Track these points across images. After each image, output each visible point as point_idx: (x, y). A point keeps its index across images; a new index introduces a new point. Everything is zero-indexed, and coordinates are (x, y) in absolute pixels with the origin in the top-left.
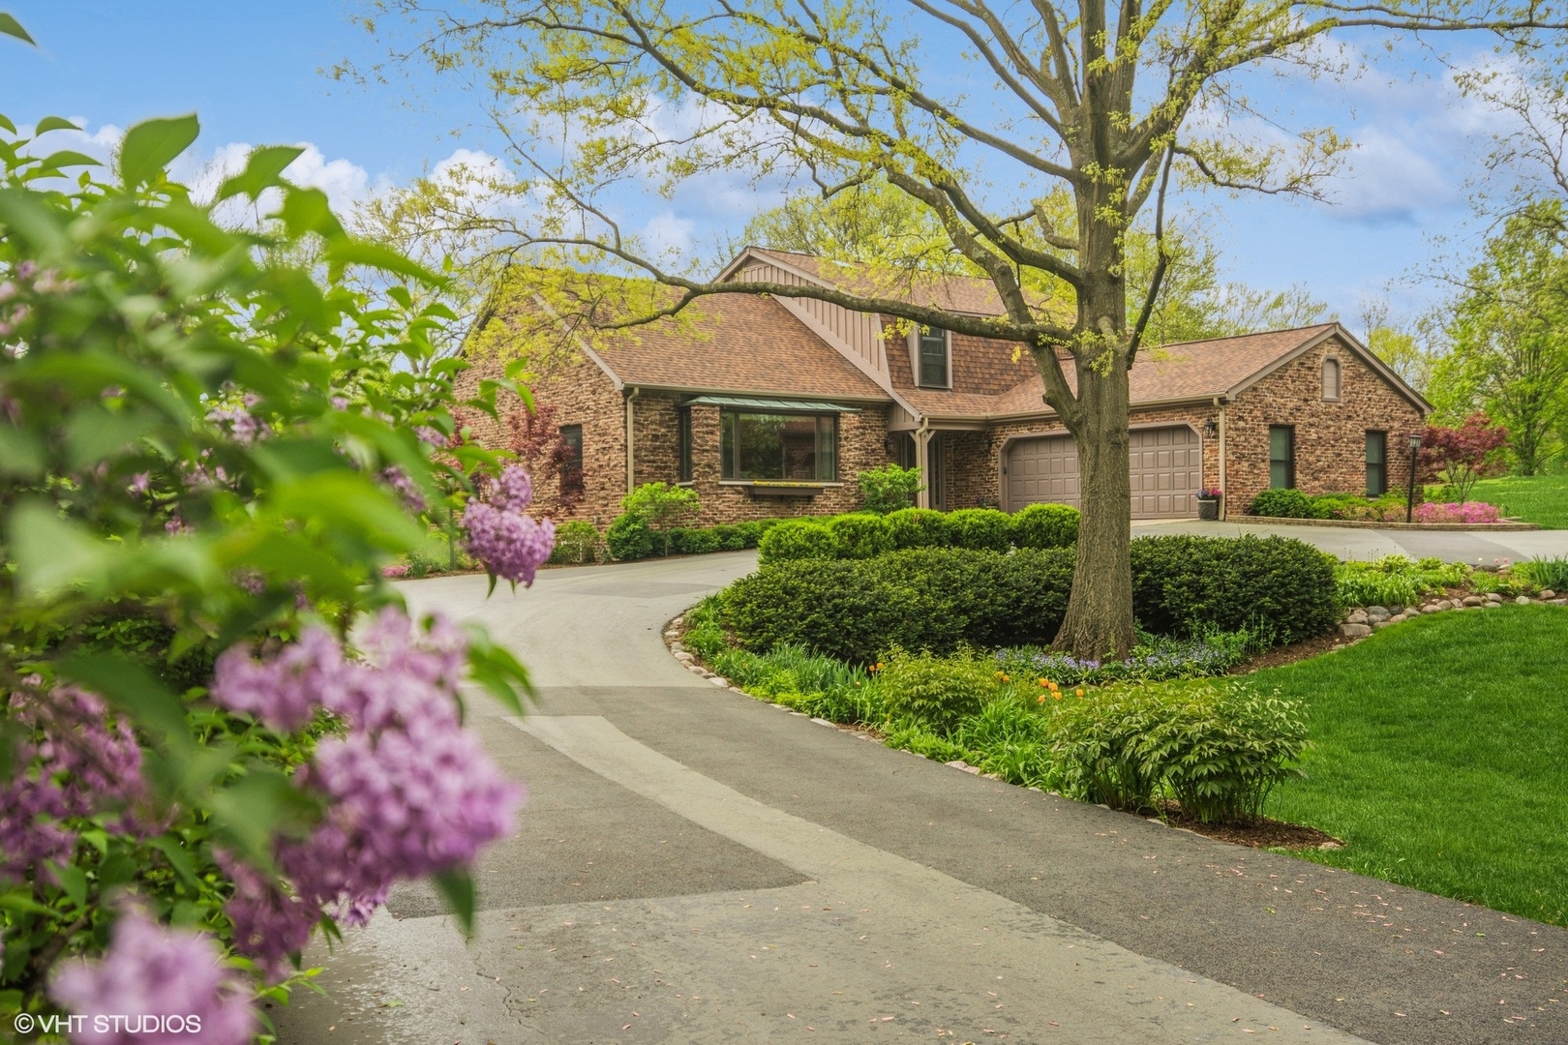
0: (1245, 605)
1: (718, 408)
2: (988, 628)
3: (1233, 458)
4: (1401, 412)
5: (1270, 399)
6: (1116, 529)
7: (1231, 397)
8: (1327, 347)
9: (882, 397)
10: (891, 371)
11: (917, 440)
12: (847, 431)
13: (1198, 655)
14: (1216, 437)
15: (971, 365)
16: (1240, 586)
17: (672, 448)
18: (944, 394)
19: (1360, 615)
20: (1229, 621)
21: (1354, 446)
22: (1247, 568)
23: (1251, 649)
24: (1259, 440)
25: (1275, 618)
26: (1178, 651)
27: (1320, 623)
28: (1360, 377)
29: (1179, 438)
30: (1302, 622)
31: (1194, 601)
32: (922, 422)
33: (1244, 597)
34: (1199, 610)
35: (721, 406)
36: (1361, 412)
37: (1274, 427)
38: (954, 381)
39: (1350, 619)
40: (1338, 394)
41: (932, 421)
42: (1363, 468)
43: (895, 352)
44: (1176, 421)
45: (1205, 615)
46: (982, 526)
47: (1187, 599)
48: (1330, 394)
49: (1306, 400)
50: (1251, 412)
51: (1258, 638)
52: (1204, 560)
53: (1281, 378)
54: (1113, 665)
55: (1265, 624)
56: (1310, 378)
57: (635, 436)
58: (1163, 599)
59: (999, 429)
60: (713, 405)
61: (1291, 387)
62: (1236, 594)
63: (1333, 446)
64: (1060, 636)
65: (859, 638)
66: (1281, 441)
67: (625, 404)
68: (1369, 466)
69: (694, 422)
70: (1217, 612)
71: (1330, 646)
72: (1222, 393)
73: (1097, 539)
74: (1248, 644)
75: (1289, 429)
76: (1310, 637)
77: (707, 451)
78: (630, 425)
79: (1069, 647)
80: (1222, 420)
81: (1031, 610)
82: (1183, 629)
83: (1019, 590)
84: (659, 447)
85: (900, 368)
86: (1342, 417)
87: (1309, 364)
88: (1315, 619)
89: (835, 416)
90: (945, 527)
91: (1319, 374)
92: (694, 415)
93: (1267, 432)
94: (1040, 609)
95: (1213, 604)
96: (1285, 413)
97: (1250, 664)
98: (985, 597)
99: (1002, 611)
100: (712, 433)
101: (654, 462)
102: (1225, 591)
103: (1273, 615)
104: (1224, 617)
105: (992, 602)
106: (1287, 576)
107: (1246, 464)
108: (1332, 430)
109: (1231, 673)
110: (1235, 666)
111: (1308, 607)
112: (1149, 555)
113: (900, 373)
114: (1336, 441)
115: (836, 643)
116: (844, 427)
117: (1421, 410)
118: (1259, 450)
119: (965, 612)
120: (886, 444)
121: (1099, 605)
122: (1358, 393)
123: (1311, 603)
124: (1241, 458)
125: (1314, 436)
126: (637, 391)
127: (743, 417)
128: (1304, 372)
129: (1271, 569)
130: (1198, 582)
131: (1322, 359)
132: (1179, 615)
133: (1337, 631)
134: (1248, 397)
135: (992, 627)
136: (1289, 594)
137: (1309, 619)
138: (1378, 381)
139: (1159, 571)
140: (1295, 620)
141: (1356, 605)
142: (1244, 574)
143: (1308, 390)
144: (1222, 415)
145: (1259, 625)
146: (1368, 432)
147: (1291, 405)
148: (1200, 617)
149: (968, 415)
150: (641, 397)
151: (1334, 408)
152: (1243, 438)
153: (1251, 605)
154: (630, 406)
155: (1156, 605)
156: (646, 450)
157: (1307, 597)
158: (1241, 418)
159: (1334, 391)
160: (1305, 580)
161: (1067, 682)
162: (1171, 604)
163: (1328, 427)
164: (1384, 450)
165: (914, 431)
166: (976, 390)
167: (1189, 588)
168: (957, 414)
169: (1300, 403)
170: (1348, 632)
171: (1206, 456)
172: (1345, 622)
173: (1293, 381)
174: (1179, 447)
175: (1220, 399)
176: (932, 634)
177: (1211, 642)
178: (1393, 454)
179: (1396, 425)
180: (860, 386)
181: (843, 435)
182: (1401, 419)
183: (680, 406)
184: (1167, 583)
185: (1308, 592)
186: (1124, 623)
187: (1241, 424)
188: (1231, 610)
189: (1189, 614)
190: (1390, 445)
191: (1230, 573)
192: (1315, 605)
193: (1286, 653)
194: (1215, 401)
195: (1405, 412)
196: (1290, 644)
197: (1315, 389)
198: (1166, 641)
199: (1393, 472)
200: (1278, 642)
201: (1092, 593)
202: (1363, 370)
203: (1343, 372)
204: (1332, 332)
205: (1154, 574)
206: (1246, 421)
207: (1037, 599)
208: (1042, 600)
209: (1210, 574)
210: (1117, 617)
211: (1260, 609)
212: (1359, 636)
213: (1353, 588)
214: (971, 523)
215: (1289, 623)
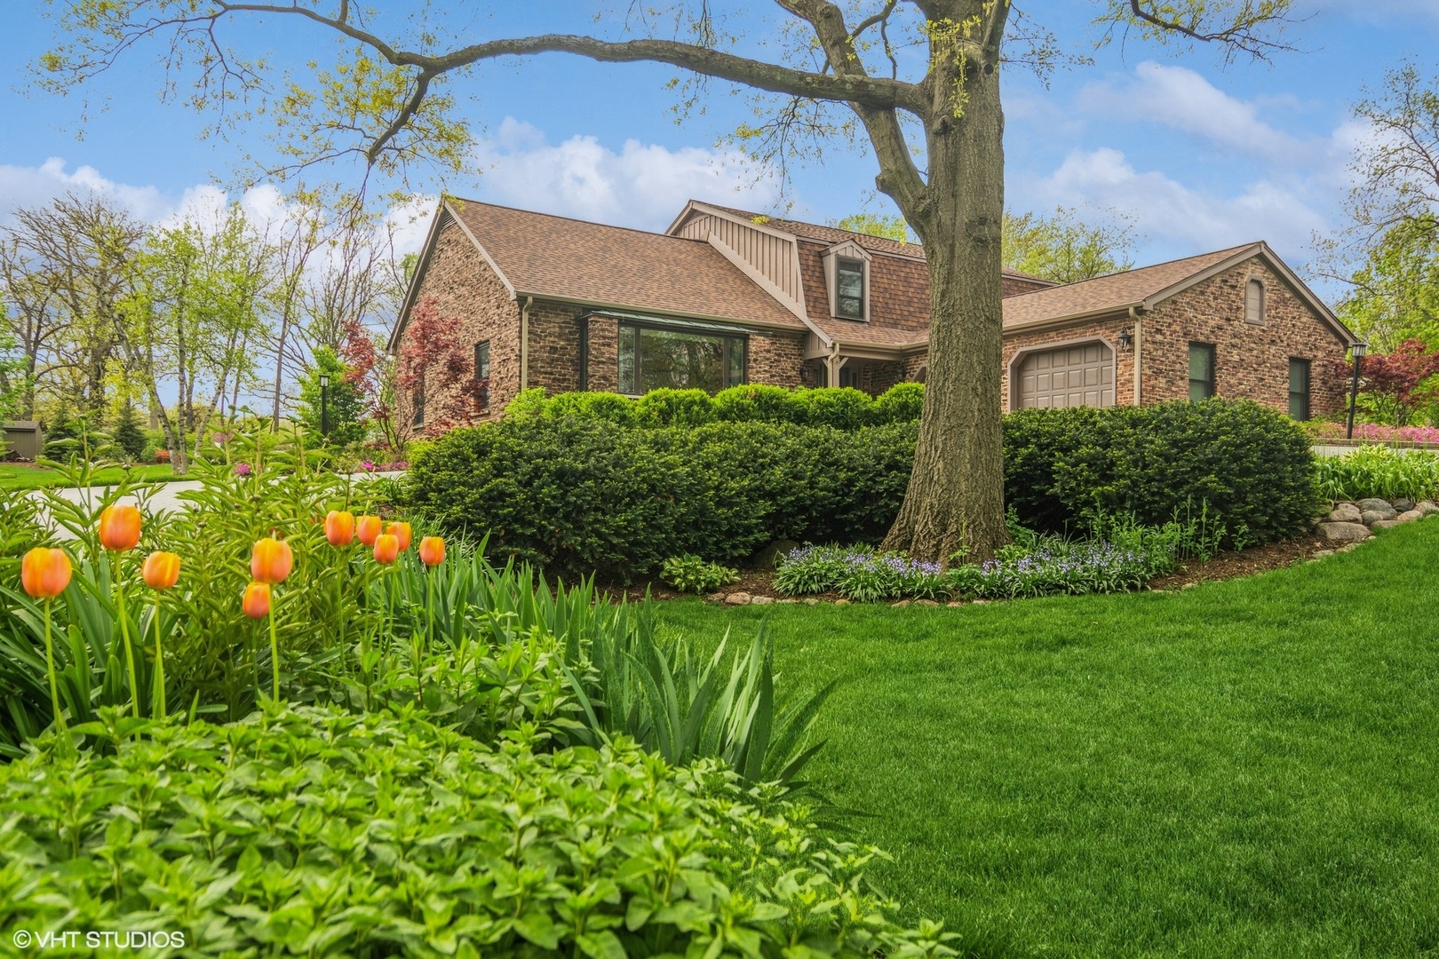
0: (1175, 487)
1: (616, 321)
2: (803, 521)
3: (1149, 372)
4: (1326, 341)
5: (1190, 314)
6: (979, 369)
7: (1149, 306)
8: (1251, 268)
9: (797, 325)
10: (807, 301)
11: (829, 365)
12: (756, 353)
13: (1104, 559)
14: (1132, 350)
15: (890, 302)
16: (1168, 459)
17: (572, 361)
18: (860, 325)
19: (1349, 510)
20: (1150, 512)
21: (1277, 372)
22: (1179, 435)
23: (1184, 553)
24: (1178, 356)
25: (1222, 509)
26: (1068, 554)
27: (1292, 517)
28: (1284, 302)
29: (1091, 355)
30: (1264, 514)
31: (1095, 484)
32: (833, 348)
33: (1174, 475)
34: (1106, 498)
35: (620, 319)
36: (1285, 338)
37: (1195, 345)
38: (871, 315)
39: (1334, 515)
40: (1261, 317)
41: (844, 348)
42: (1286, 395)
43: (812, 283)
44: (1089, 338)
45: (1113, 503)
46: (831, 405)
47: (1087, 481)
48: (1253, 316)
49: (1228, 320)
50: (1170, 325)
51: (1196, 538)
52: (1113, 428)
53: (1202, 293)
54: (965, 570)
55: (1208, 516)
56: (1233, 297)
57: (530, 346)
58: (1051, 483)
59: (913, 359)
60: (611, 318)
61: (1213, 304)
62: (1162, 472)
63: (1255, 370)
64: (895, 529)
65: (567, 517)
66: (1201, 358)
67: (520, 314)
68: (1292, 394)
69: (591, 334)
70: (1132, 498)
71: (1309, 552)
72: (1137, 300)
73: (949, 384)
74: (1179, 546)
75: (1210, 348)
76: (1275, 539)
77: (603, 363)
78: (525, 336)
79: (906, 545)
80: (1138, 331)
81: (866, 497)
82: (1080, 526)
83: (853, 469)
84: (557, 360)
85: (816, 298)
86: (1266, 341)
87: (1232, 282)
88: (1285, 510)
89: (745, 338)
90: (787, 405)
91: (1242, 294)
92: (590, 327)
93: (1186, 349)
94: (879, 494)
95: (1126, 486)
96: (1206, 330)
97: (1183, 574)
98: (802, 478)
99: (824, 498)
100: (609, 345)
101: (551, 373)
102: (1145, 466)
103: (1219, 502)
104: (1142, 506)
105: (812, 485)
106: (1242, 445)
107: (1164, 381)
108: (1255, 352)
109: (1154, 587)
110: (1160, 576)
111: (1274, 492)
112: (1035, 425)
113: (816, 303)
114: (1259, 365)
115: (531, 524)
116: (754, 349)
117: (1345, 342)
118: (1178, 366)
119: (771, 495)
120: (802, 372)
121: (950, 481)
122: (1282, 318)
123: (1279, 486)
124: (1158, 373)
125: (1236, 358)
126: (530, 300)
127: (644, 332)
128: (1226, 289)
129: (1216, 437)
130: (1105, 458)
131: (1246, 279)
132: (1075, 505)
133: (1314, 532)
134: (1167, 309)
135: (809, 518)
136: (1246, 472)
137: (1276, 510)
138: (1303, 308)
139: (1049, 445)
140: (1253, 511)
141: (1340, 497)
142: (1174, 443)
143: (1231, 309)
144: (1138, 326)
145: (1199, 517)
146: (1292, 359)
147: (1212, 323)
148: (1106, 506)
149: (882, 344)
150: (537, 307)
151: (1257, 332)
152: (1160, 352)
153: (1186, 487)
154: (525, 316)
155: (1042, 493)
156: (542, 361)
157: (1273, 476)
158: (1159, 331)
159: (1257, 314)
160: (1271, 451)
161: (890, 595)
162: (1064, 489)
163: (1251, 350)
164: (1307, 379)
165: (827, 358)
166: (895, 325)
167: (1090, 466)
168: (870, 343)
169: (1222, 322)
170: (1333, 534)
171: (1120, 372)
172: (1326, 518)
173: (1215, 299)
174: (1090, 365)
175: (1136, 308)
176: (713, 523)
177: (1121, 541)
178: (1316, 384)
179: (1320, 354)
180: (776, 315)
181: (752, 356)
182: (1325, 349)
183: (580, 317)
184: (1060, 460)
185: (1275, 470)
186: (987, 512)
187: (1159, 337)
188: (1153, 494)
189: (1089, 503)
190: (1314, 374)
191: (1152, 442)
192: (1285, 490)
193: (1240, 561)
194: (1131, 311)
195: (1329, 343)
196: (1245, 547)
197: (1238, 308)
198: (1053, 541)
199: (1316, 402)
200: (1227, 545)
201: (941, 465)
202: (1288, 295)
203: (1267, 295)
204: (1257, 251)
205: (1041, 450)
206: (1164, 335)
207: (875, 482)
208: (882, 483)
209: (1119, 445)
210: (977, 500)
211: (1200, 493)
212: (1351, 541)
213: (1335, 474)
214: (819, 402)
215: (1244, 515)
